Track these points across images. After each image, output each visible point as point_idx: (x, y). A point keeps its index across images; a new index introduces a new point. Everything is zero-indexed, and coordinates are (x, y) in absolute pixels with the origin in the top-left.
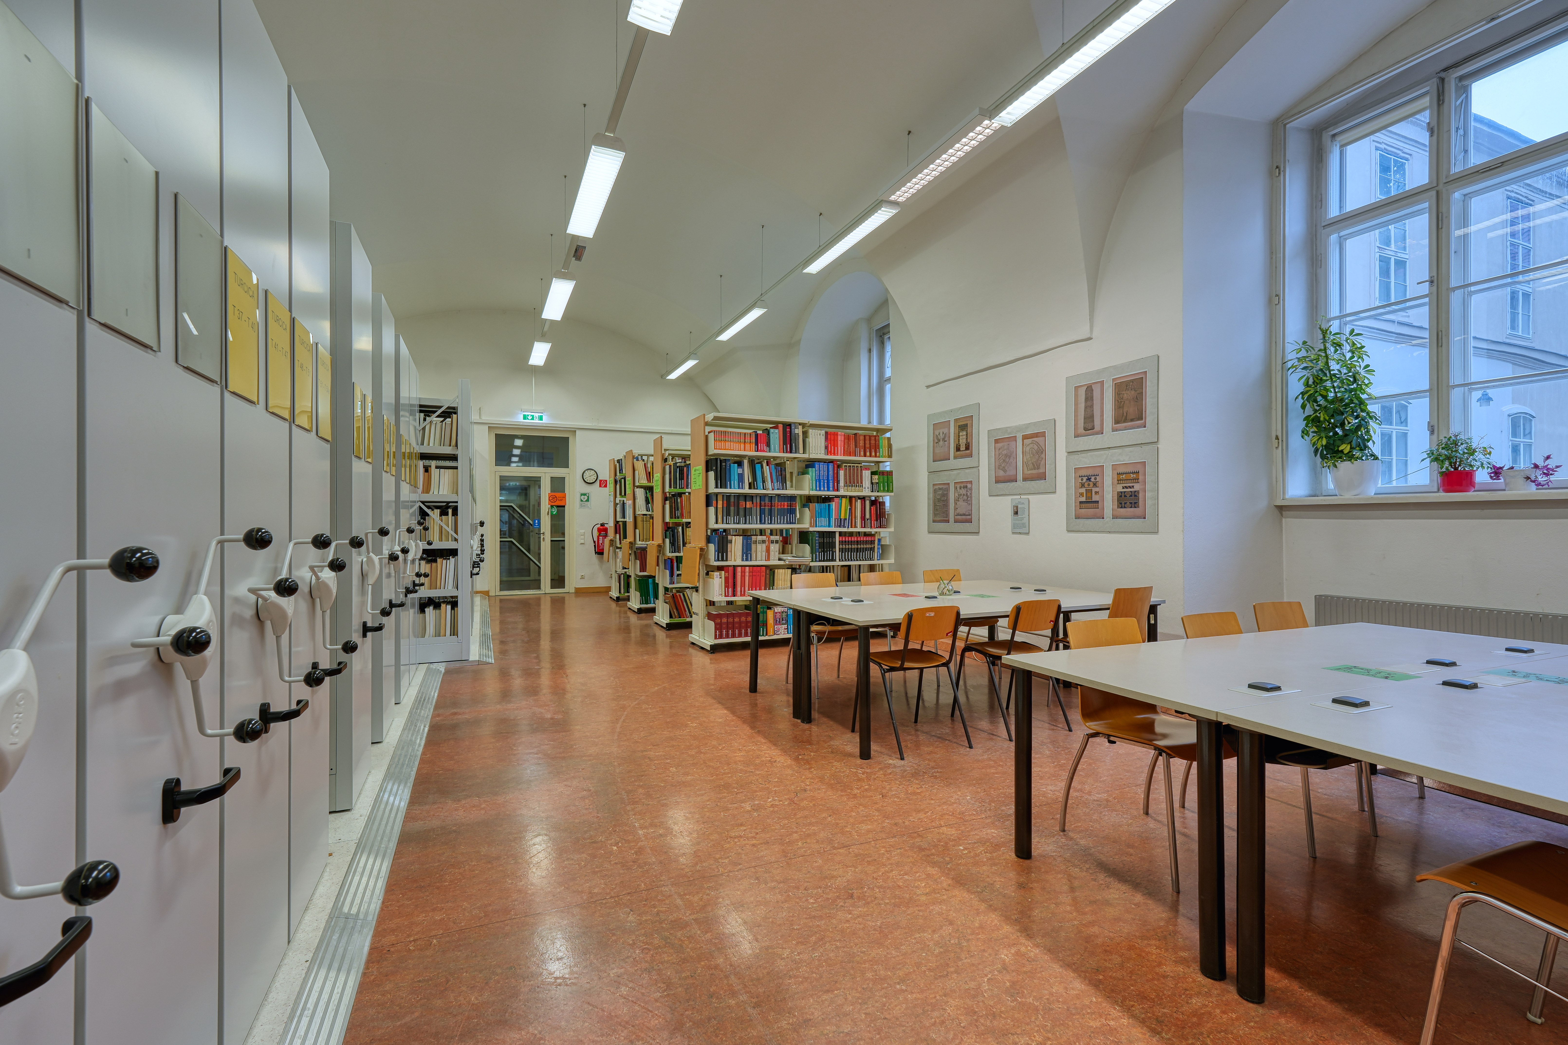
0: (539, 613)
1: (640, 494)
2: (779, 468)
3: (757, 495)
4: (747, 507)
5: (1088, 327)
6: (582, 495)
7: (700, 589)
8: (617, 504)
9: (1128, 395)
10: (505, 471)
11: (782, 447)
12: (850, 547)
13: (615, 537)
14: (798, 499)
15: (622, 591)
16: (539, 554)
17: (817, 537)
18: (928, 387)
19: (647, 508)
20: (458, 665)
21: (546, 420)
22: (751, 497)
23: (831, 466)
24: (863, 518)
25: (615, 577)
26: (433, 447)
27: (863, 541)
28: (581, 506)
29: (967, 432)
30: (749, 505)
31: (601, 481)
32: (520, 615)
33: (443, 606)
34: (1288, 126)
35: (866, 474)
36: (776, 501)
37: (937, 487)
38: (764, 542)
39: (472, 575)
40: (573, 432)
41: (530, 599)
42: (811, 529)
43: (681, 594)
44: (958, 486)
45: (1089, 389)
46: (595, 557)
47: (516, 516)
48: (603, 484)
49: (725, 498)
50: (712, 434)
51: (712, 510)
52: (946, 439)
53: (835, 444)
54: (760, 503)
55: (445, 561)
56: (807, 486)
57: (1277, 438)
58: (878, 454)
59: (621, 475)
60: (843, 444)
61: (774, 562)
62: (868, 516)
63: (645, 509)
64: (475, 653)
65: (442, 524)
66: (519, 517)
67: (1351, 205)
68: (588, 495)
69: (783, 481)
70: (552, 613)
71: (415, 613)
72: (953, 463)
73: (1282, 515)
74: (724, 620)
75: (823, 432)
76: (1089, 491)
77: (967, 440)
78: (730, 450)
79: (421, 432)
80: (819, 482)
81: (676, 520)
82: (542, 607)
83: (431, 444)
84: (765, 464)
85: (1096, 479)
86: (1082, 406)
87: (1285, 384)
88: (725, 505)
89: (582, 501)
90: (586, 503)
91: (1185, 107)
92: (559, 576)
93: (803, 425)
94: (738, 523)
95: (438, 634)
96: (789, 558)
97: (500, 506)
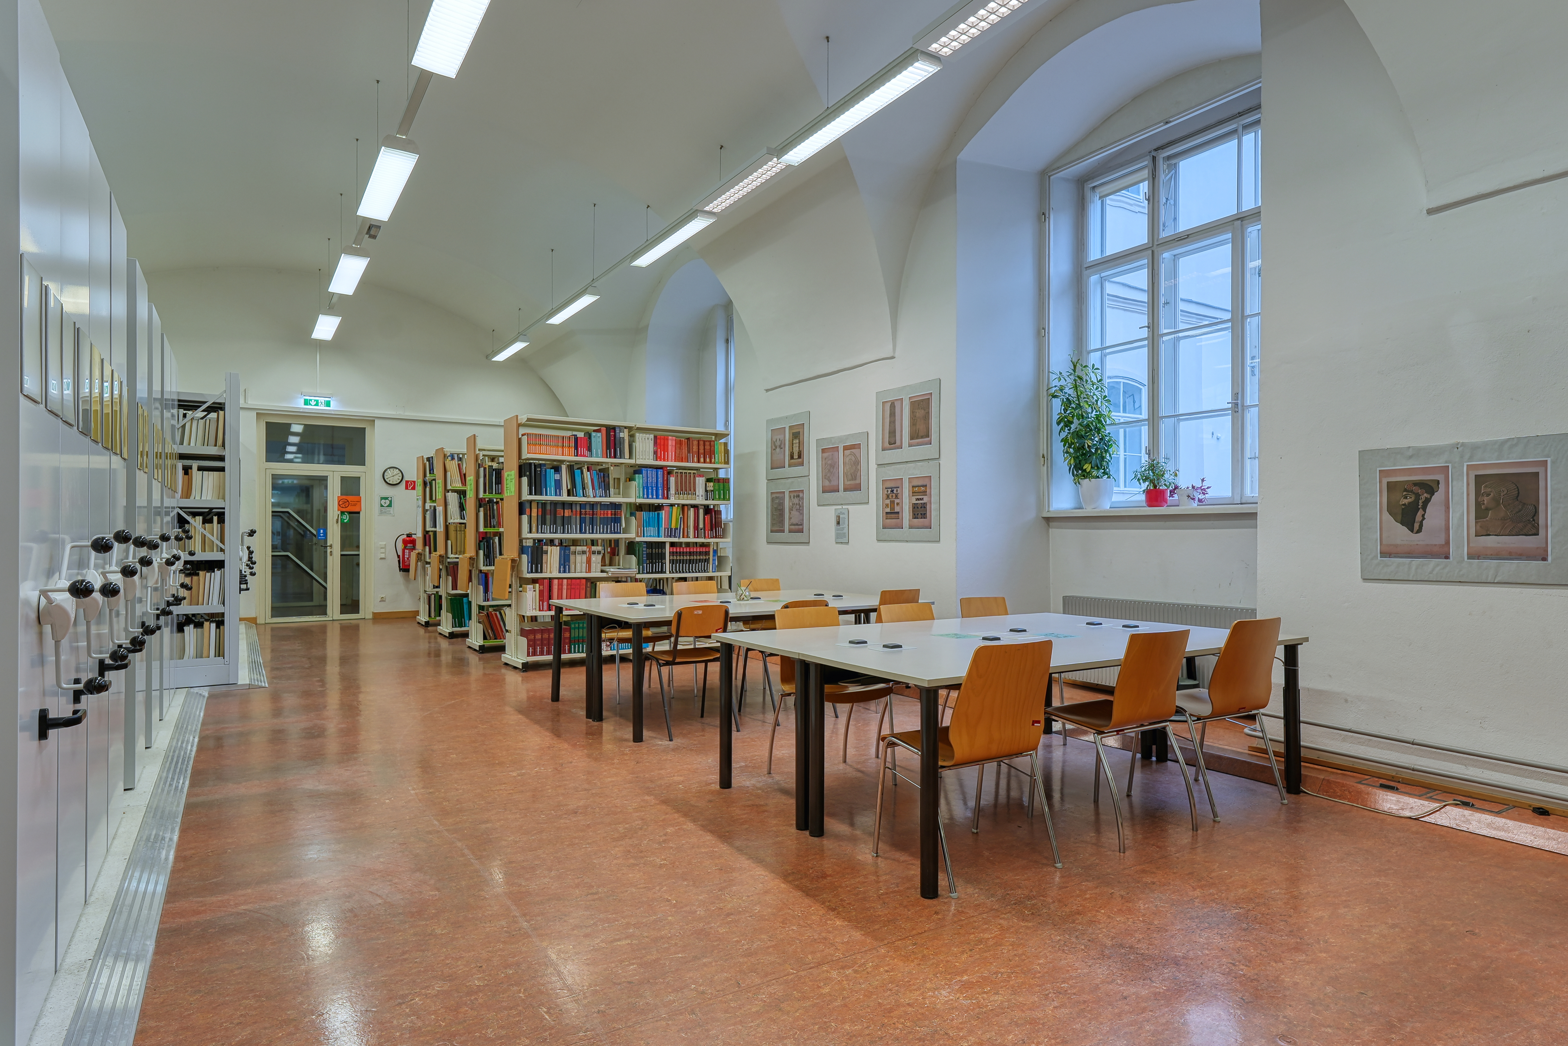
0: (325, 640)
1: (453, 498)
2: (602, 474)
3: (576, 503)
4: (565, 515)
5: (891, 346)
6: (382, 498)
7: (513, 606)
8: (427, 510)
9: (920, 413)
10: (280, 468)
11: (605, 451)
12: (682, 558)
13: (424, 550)
14: (624, 508)
15: (433, 614)
16: (326, 574)
17: (644, 547)
18: (767, 390)
19: (461, 516)
20: (224, 688)
21: (335, 407)
22: (570, 505)
23: (660, 472)
24: (696, 527)
25: (424, 597)
26: (194, 447)
27: (694, 552)
28: (381, 513)
29: (799, 440)
30: (567, 513)
31: (407, 482)
32: (299, 643)
33: (206, 624)
34: (1051, 178)
35: (700, 482)
36: (599, 509)
37: (774, 496)
38: (584, 552)
39: (241, 590)
40: (372, 421)
41: (313, 626)
42: (638, 539)
43: (498, 613)
44: (792, 495)
45: (893, 405)
46: (399, 575)
47: (294, 524)
48: (410, 485)
49: (540, 505)
50: (526, 437)
51: (525, 518)
52: (782, 446)
53: (665, 449)
54: (580, 511)
55: (208, 575)
56: (634, 494)
57: (1043, 457)
58: (713, 460)
59: (432, 475)
60: (674, 449)
61: (595, 574)
62: (701, 526)
63: (459, 517)
64: (244, 677)
65: (205, 532)
66: (297, 526)
67: (1110, 251)
68: (390, 499)
69: (607, 488)
70: (341, 640)
71: (172, 632)
72: (788, 471)
73: (1049, 525)
74: (539, 636)
75: (652, 436)
76: (892, 502)
77: (799, 448)
78: (546, 454)
79: (180, 430)
80: (646, 489)
81: (492, 530)
82: (329, 634)
83: (192, 444)
84: (585, 470)
85: (897, 491)
86: (887, 420)
87: (1050, 408)
88: (540, 513)
89: (382, 506)
90: (388, 509)
91: (958, 157)
92: (353, 600)
93: (630, 429)
94: (555, 533)
95: (199, 655)
96: (612, 570)
97: (273, 512)
